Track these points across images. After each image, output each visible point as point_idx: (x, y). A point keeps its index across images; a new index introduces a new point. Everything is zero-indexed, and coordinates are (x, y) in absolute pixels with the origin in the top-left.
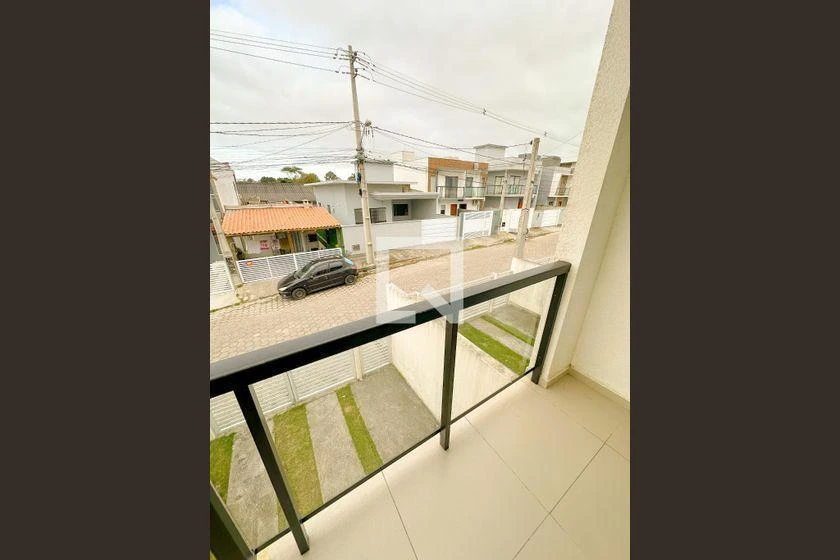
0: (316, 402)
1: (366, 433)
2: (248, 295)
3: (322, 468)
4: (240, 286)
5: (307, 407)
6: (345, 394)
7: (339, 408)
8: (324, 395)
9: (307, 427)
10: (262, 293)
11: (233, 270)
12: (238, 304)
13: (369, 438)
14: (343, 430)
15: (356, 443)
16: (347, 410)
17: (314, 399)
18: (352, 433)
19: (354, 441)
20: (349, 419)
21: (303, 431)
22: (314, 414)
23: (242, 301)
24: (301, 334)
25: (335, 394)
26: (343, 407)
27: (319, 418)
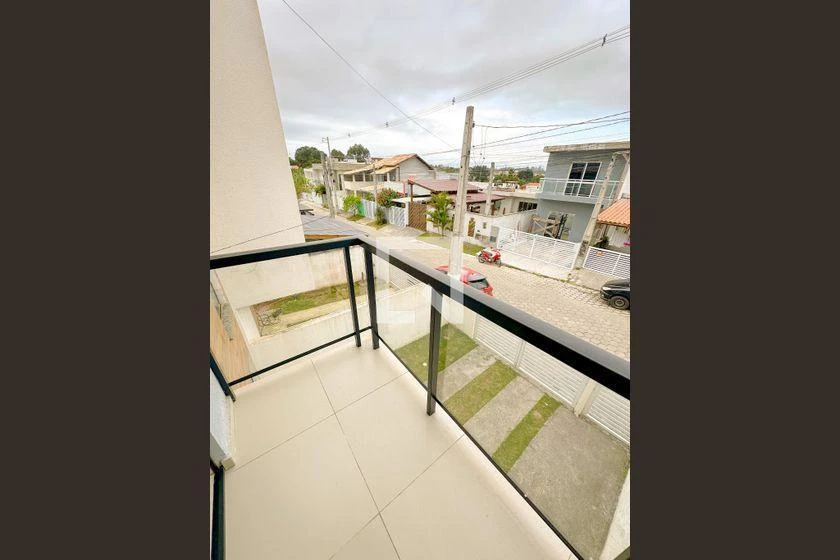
0: (525, 382)
1: (526, 443)
2: (578, 278)
3: (482, 413)
4: (578, 269)
5: (518, 378)
6: (549, 405)
7: (533, 405)
8: (535, 386)
9: (504, 386)
10: (589, 283)
11: (581, 254)
12: (563, 281)
13: (524, 448)
14: (517, 416)
15: (512, 435)
16: (536, 414)
17: (527, 379)
18: (519, 427)
19: (513, 432)
20: (529, 420)
21: (499, 385)
22: (515, 387)
23: (568, 282)
24: (579, 335)
25: (542, 395)
26: (535, 408)
27: (515, 391)
